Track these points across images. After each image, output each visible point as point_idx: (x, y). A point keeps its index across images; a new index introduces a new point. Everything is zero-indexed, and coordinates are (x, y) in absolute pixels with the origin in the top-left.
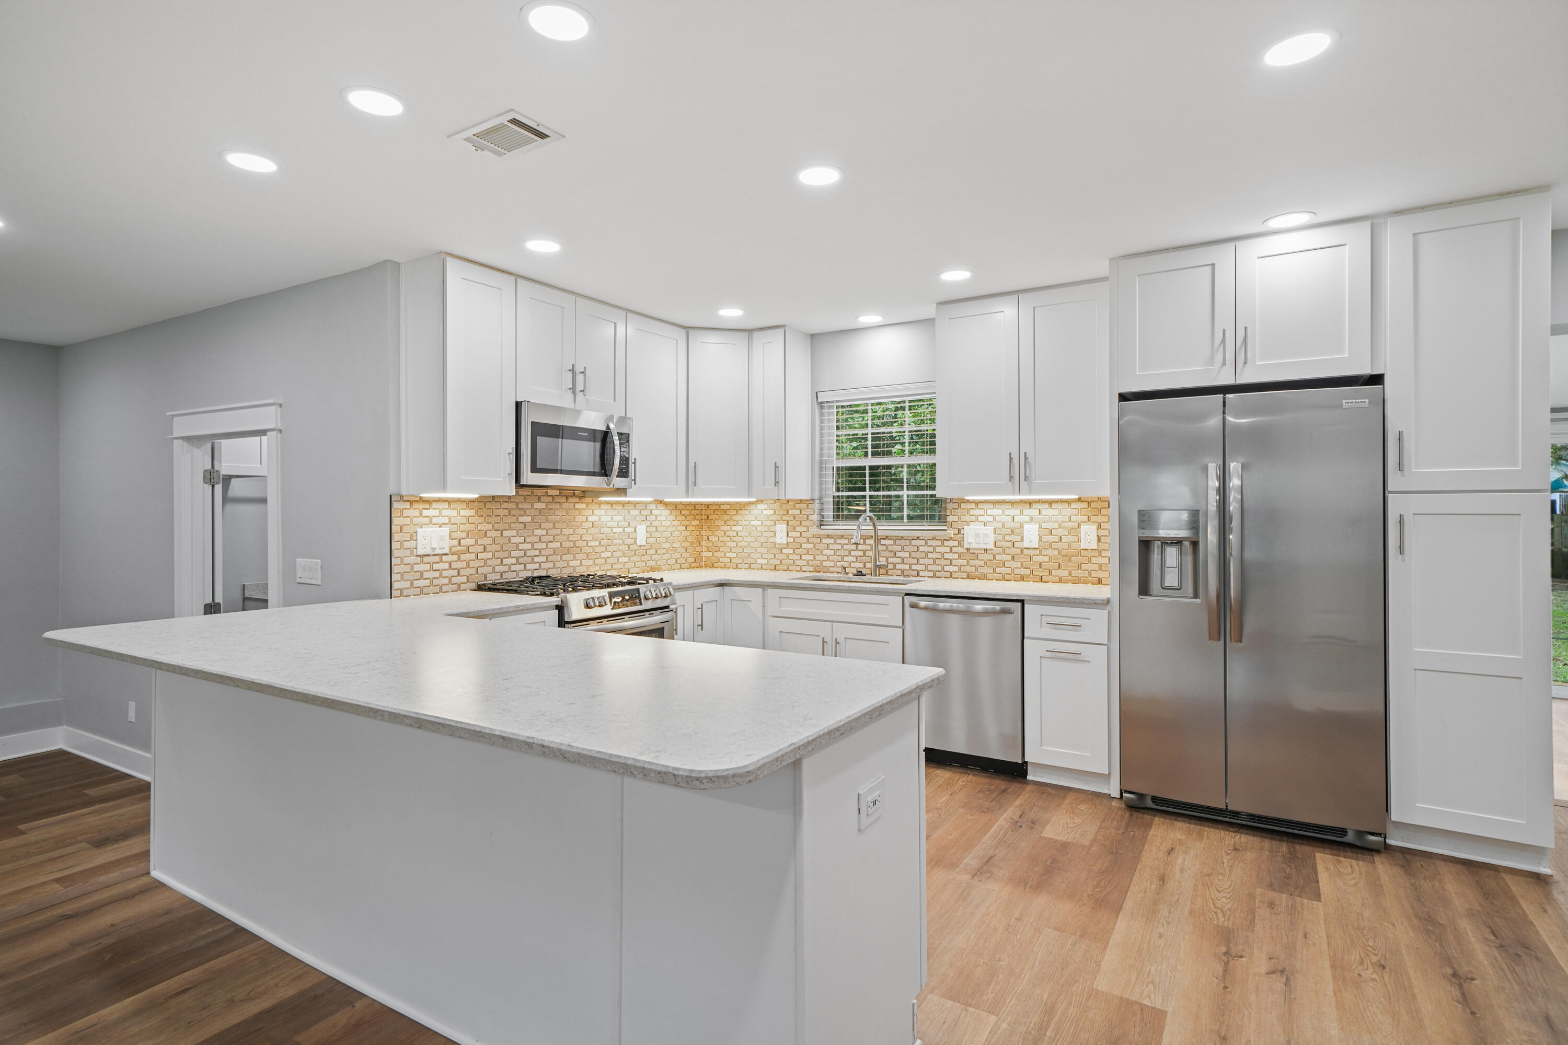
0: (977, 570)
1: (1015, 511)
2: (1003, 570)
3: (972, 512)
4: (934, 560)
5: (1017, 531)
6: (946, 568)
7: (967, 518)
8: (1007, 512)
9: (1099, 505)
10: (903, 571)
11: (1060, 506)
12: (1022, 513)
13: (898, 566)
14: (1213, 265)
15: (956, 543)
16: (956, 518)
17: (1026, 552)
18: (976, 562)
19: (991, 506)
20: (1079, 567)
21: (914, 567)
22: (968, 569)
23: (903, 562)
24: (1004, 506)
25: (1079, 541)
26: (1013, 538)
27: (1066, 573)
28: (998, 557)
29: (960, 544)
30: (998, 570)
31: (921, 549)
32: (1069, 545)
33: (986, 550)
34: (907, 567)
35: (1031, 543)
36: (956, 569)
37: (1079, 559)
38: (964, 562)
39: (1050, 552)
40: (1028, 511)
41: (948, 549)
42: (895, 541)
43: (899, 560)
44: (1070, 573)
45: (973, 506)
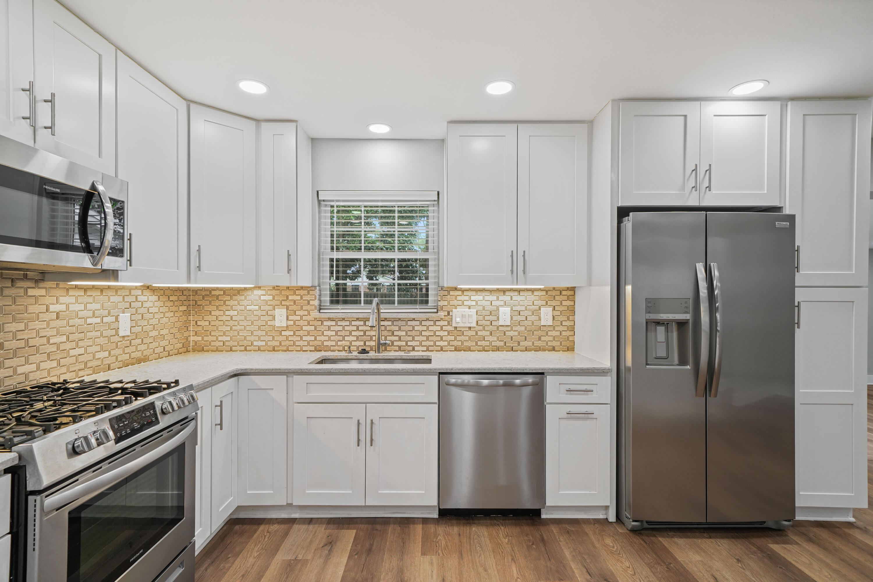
0: (462, 343)
1: (493, 298)
2: (483, 343)
3: (459, 298)
4: (428, 337)
5: (495, 313)
6: (438, 343)
7: (455, 302)
8: (487, 298)
9: (554, 293)
10: (400, 347)
11: (526, 294)
12: (498, 299)
13: (396, 343)
14: (685, 116)
15: (446, 323)
16: (446, 303)
17: (501, 328)
18: (462, 338)
19: (474, 293)
20: (540, 339)
21: (409, 343)
22: (455, 343)
23: (400, 340)
24: (484, 294)
25: (540, 319)
26: (491, 318)
27: (530, 344)
28: (480, 333)
29: (449, 324)
30: (479, 343)
31: (416, 328)
32: (533, 323)
33: (470, 328)
34: (404, 343)
35: (505, 322)
36: (446, 343)
37: (540, 333)
38: (453, 338)
39: (519, 328)
40: (502, 297)
41: (439, 328)
42: (393, 322)
43: (397, 338)
44: (533, 343)
45: (460, 293)
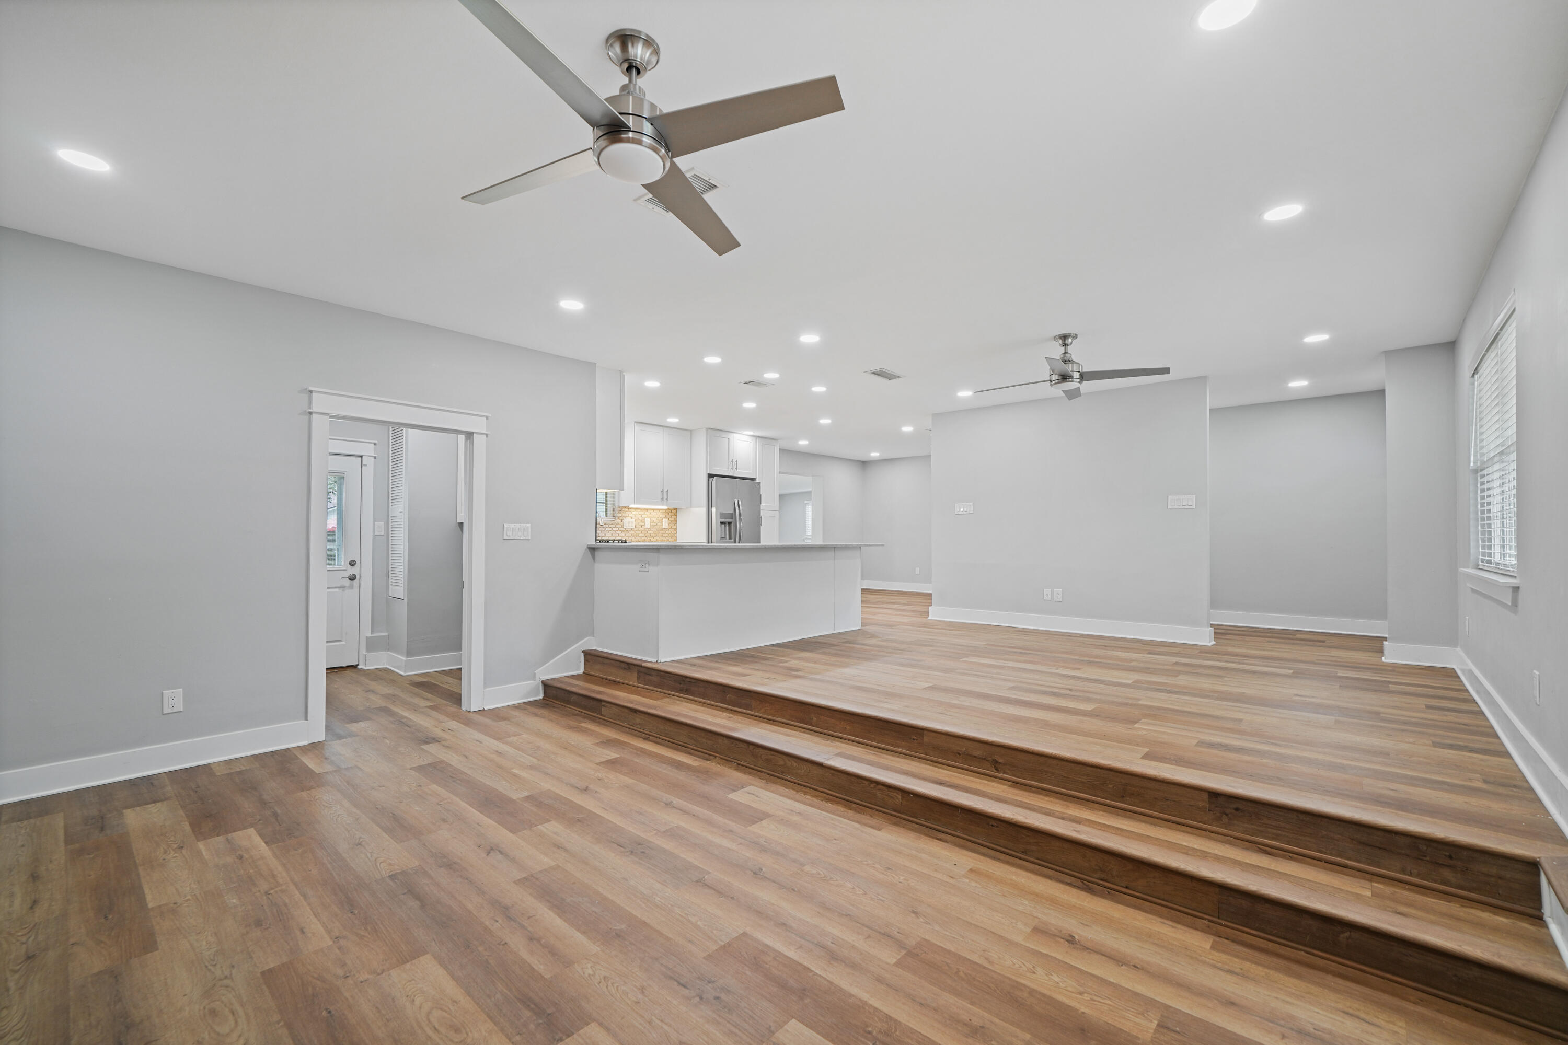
1: (642, 513)
2: (638, 537)
3: (627, 513)
4: (612, 534)
5: (643, 521)
7: (625, 515)
8: (639, 513)
11: (656, 511)
15: (621, 526)
16: (620, 515)
17: (646, 530)
18: (629, 534)
19: (633, 510)
20: (662, 535)
24: (638, 511)
25: (662, 525)
26: (641, 524)
27: (658, 538)
28: (636, 532)
29: (622, 527)
31: (607, 529)
32: (659, 527)
33: (632, 529)
38: (624, 535)
40: (646, 513)
